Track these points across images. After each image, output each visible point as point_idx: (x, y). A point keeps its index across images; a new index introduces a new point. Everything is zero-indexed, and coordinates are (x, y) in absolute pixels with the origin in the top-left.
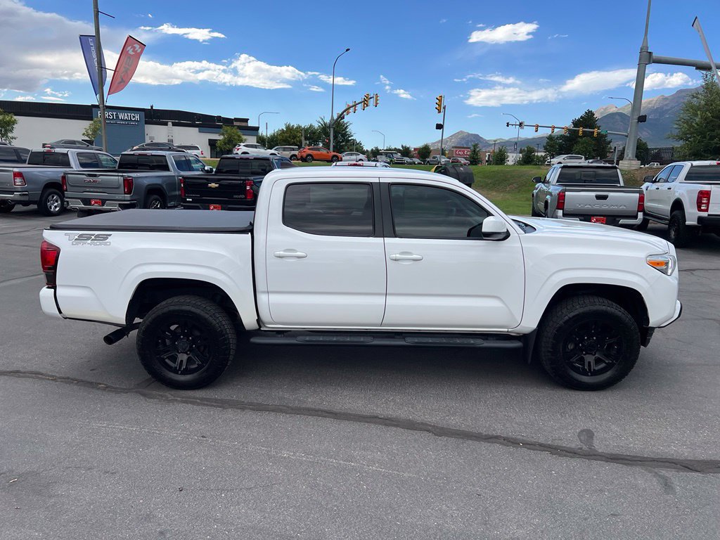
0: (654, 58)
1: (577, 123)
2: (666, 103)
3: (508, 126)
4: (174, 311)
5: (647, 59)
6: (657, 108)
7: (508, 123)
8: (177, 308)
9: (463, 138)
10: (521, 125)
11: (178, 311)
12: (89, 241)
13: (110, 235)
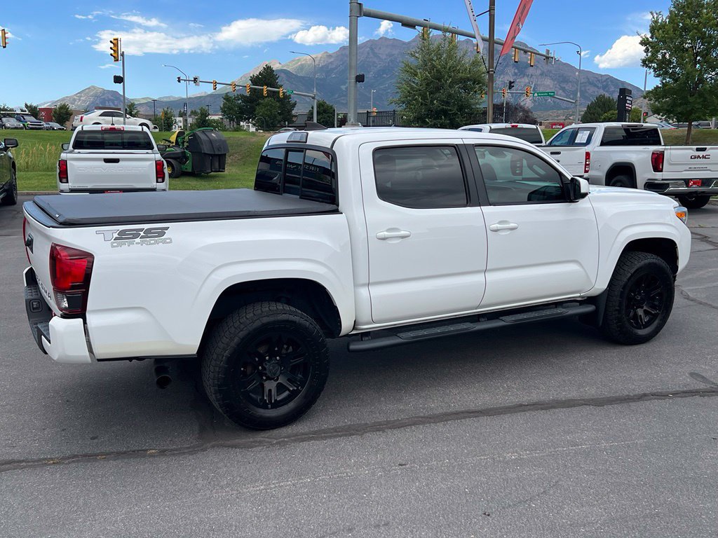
0: (364, 10)
1: (255, 80)
2: (330, 61)
3: (179, 81)
4: (268, 323)
5: (359, 11)
6: (322, 67)
7: (179, 78)
8: (272, 319)
9: (96, 96)
10: (195, 80)
11: (274, 322)
12: (138, 240)
13: (167, 228)
